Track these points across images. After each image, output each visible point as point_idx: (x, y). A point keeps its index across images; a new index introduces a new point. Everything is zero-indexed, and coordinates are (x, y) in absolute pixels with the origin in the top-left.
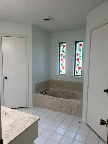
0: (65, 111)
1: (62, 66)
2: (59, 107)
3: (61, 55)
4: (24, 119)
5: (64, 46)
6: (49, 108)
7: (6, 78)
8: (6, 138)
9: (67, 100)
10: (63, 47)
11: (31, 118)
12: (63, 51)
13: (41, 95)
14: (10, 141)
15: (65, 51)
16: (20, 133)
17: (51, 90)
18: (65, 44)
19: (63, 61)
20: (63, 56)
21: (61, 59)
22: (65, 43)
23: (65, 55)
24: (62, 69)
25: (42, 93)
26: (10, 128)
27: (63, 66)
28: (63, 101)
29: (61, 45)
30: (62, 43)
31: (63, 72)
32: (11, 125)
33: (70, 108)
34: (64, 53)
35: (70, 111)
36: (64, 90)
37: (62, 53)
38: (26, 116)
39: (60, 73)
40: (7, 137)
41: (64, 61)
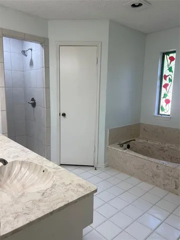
0: (164, 185)
1: (165, 99)
2: (151, 175)
3: (166, 77)
4: (68, 185)
5: (172, 59)
6: (132, 175)
7: (64, 115)
8: (25, 214)
9: (168, 165)
10: (169, 61)
11: (80, 186)
12: (170, 69)
13: (120, 150)
14: (28, 222)
15: (173, 69)
16: (52, 210)
17: (141, 143)
18: (175, 54)
19: (168, 88)
20: (169, 78)
21: (163, 84)
22: (174, 52)
23: (173, 76)
24: (165, 104)
25: (122, 145)
26: (39, 197)
27: (167, 98)
28: (159, 165)
29: (167, 58)
30: (168, 53)
31: (167, 110)
32: (44, 191)
33: (173, 181)
34: (171, 73)
35: (174, 186)
36: (166, 145)
37: (166, 72)
38: (73, 181)
39: (161, 112)
40: (27, 212)
41: (171, 88)
